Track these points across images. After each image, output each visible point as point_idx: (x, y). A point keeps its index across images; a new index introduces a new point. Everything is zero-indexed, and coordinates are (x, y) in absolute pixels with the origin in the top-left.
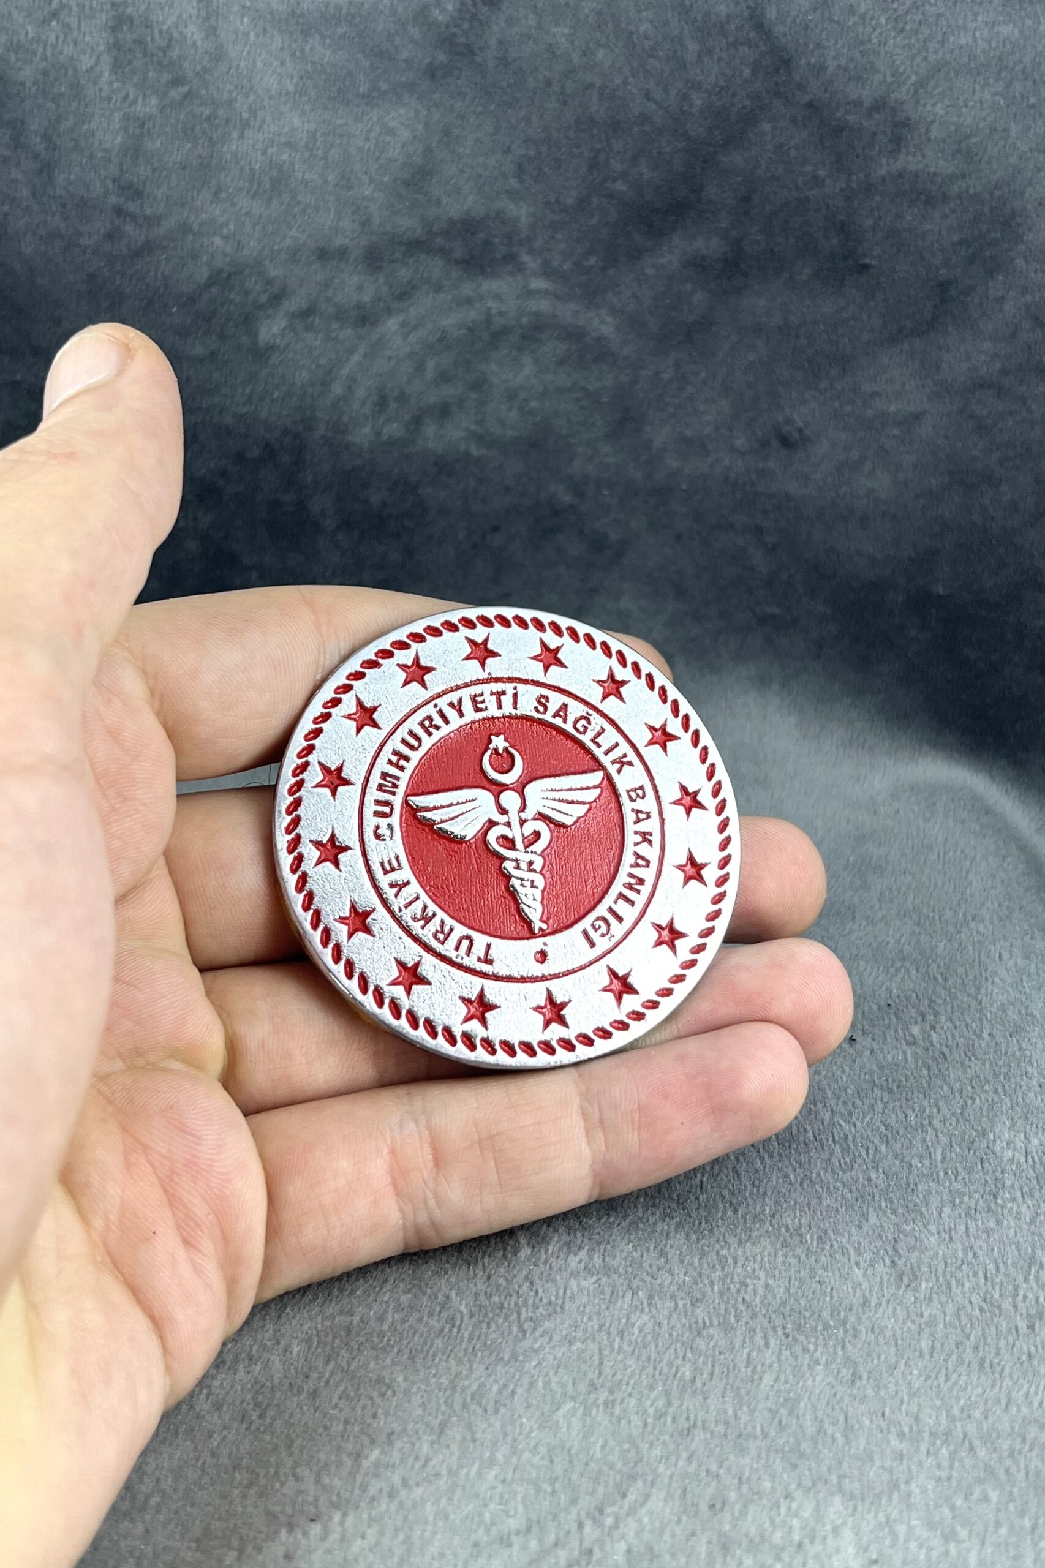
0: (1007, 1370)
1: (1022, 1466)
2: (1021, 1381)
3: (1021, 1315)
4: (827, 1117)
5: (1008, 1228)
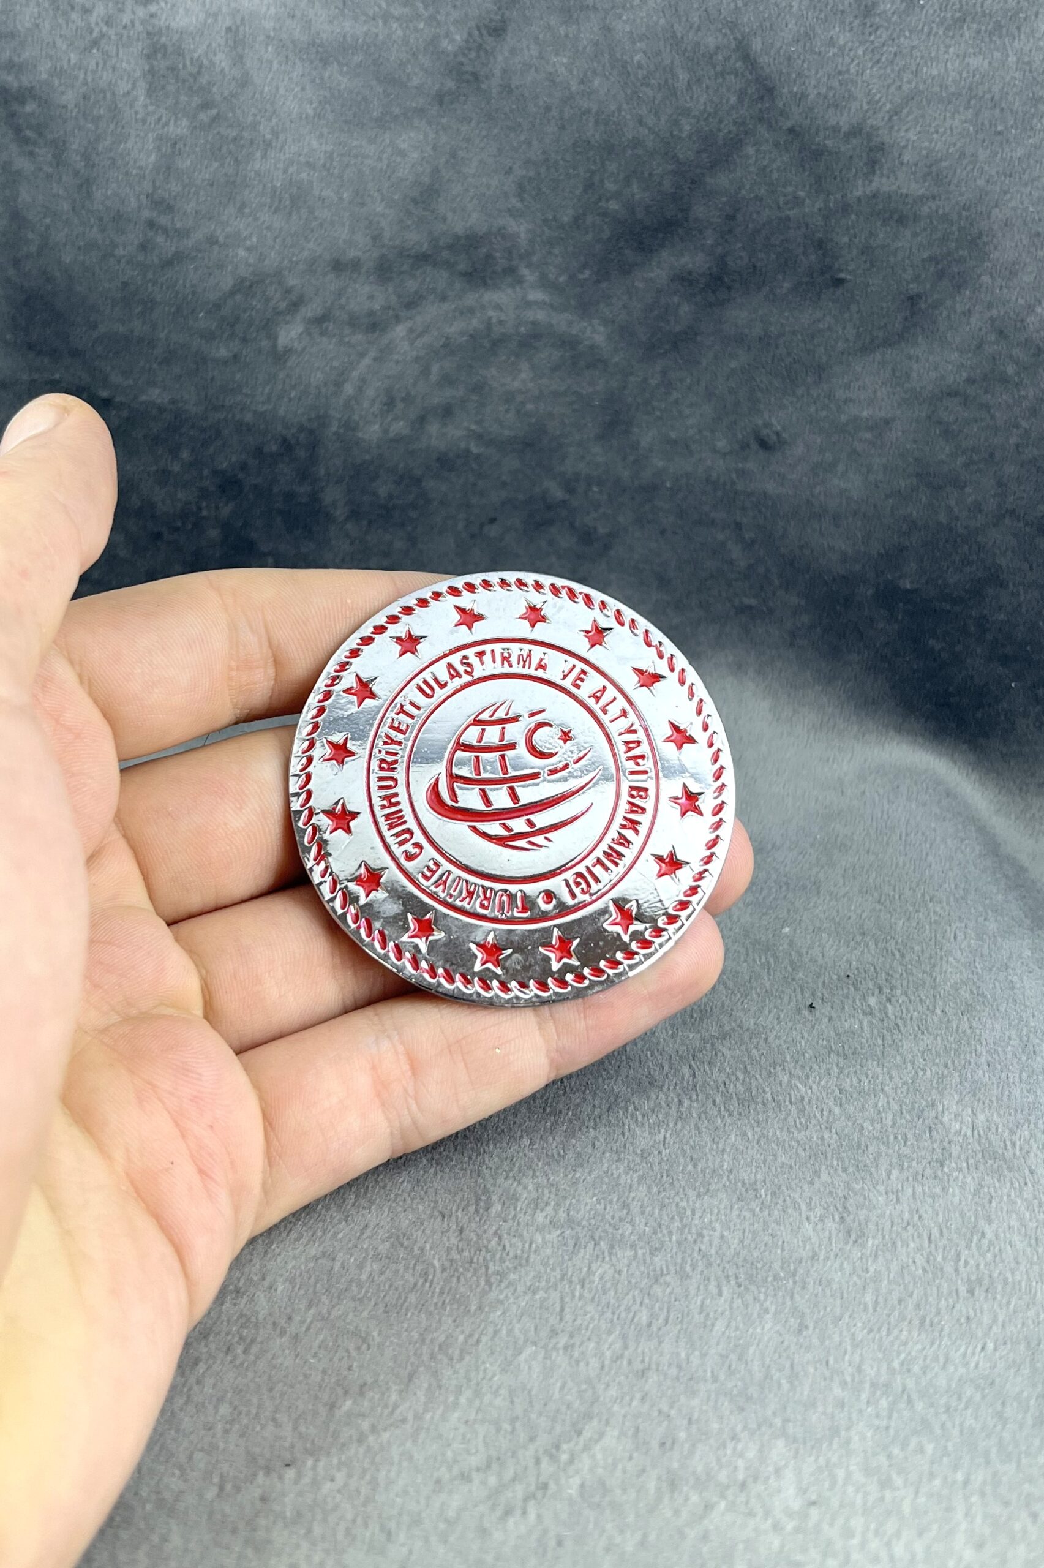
4: (785, 1079)
5: (954, 1195)
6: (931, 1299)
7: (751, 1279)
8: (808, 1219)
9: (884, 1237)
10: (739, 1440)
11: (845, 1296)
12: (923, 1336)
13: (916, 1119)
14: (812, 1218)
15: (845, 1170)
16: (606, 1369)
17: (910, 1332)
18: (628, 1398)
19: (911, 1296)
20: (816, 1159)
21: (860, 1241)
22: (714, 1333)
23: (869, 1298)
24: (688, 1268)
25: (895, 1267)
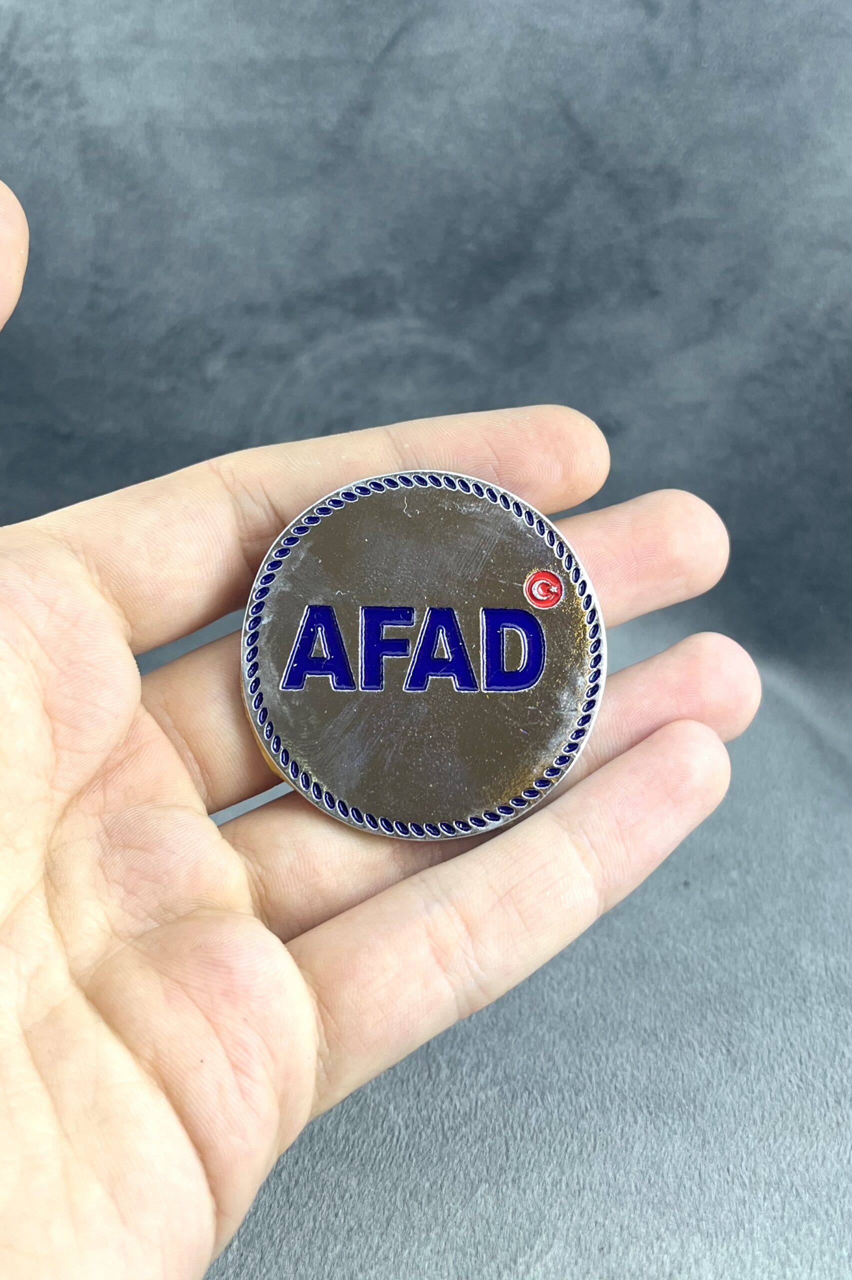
0: (821, 1134)
1: (838, 1209)
2: (832, 1143)
3: (830, 1092)
4: (671, 944)
5: (817, 1024)
6: (806, 1111)
7: (659, 1107)
8: (701, 1054)
9: (763, 1063)
10: (663, 1240)
11: (737, 1114)
12: (803, 1140)
13: (779, 966)
14: (704, 1054)
15: (727, 1012)
16: (549, 1193)
17: (792, 1138)
18: (569, 1215)
19: (790, 1109)
20: (702, 1005)
21: (745, 1068)
22: (634, 1154)
23: (757, 1114)
24: (608, 1103)
25: (774, 1085)
